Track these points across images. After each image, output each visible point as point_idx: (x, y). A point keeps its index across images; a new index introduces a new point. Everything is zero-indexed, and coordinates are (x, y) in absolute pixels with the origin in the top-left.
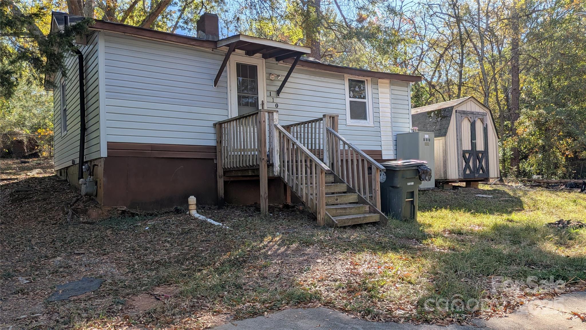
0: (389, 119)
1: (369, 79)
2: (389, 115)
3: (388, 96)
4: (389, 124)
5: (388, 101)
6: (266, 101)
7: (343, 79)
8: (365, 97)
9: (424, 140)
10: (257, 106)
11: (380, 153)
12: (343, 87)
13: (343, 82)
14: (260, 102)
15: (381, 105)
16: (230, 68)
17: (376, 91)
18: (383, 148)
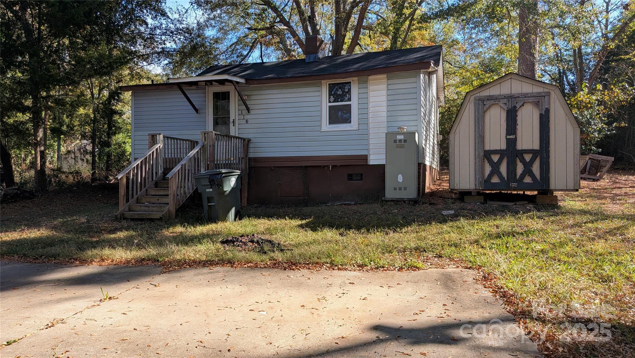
1: (356, 79)
2: (385, 114)
4: (384, 125)
5: (385, 98)
6: (237, 119)
7: (320, 85)
8: (350, 100)
9: (395, 141)
10: (229, 124)
11: (365, 158)
12: (318, 94)
13: (319, 89)
14: (231, 120)
15: (371, 105)
16: (208, 97)
17: (365, 91)
18: (371, 152)
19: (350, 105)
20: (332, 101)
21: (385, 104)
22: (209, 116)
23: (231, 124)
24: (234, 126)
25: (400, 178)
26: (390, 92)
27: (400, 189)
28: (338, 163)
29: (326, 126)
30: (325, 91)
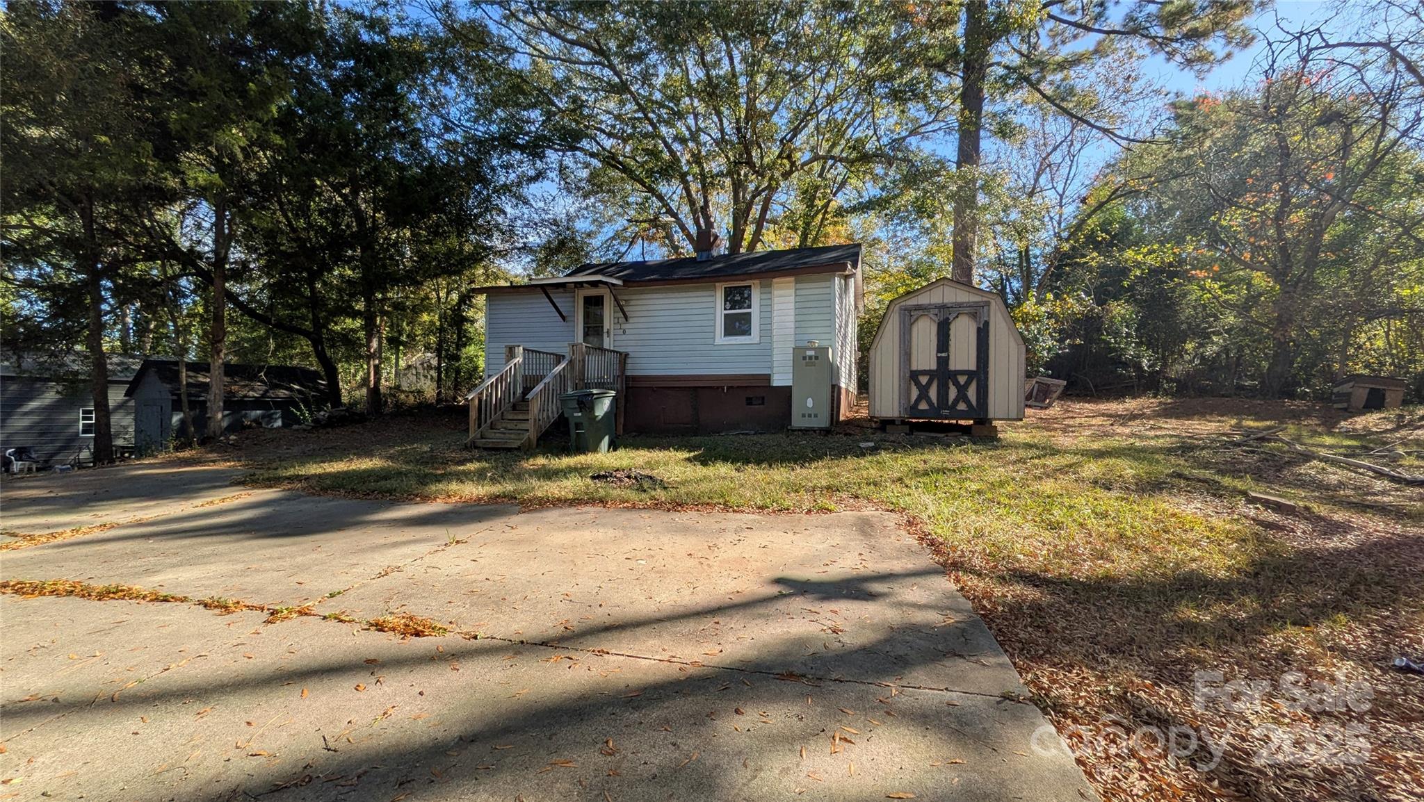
0: (792, 331)
1: (757, 282)
2: (792, 325)
3: (792, 299)
5: (792, 306)
6: (612, 328)
7: (715, 289)
8: (749, 307)
9: (804, 358)
10: (602, 335)
11: (768, 378)
12: (713, 299)
13: (713, 293)
14: (605, 330)
15: (775, 313)
16: (578, 302)
17: (768, 296)
18: (775, 370)
19: (749, 314)
20: (728, 308)
21: (792, 312)
22: (579, 324)
23: (605, 335)
24: (608, 337)
25: (810, 403)
26: (799, 299)
27: (810, 416)
28: (735, 384)
29: (720, 339)
30: (720, 296)
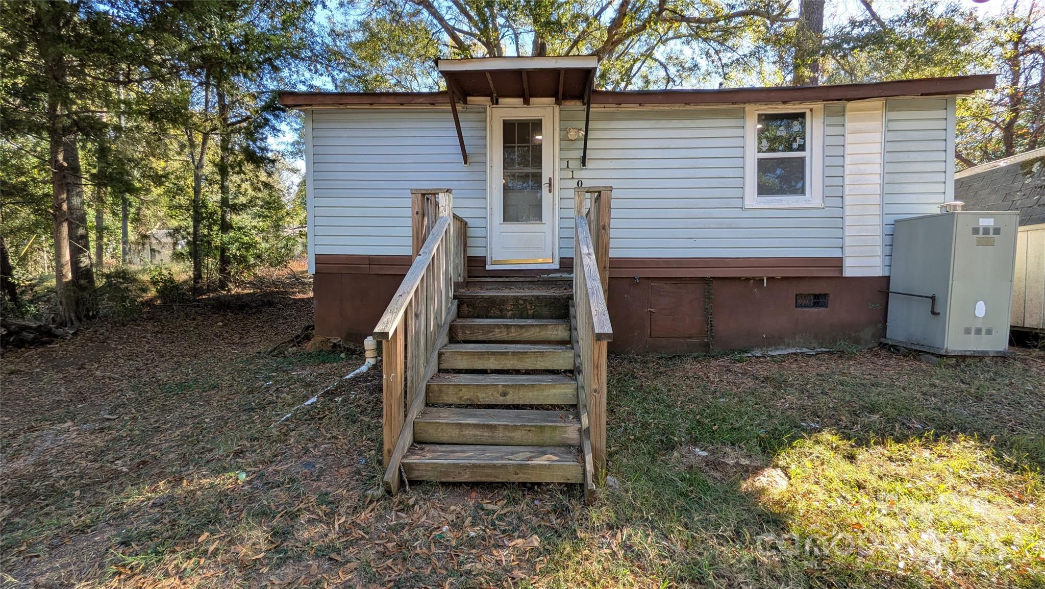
0: (877, 189)
1: (818, 106)
2: (877, 179)
3: (878, 137)
4: (877, 200)
5: (877, 148)
6: (557, 177)
7: (742, 115)
8: (802, 148)
9: (976, 231)
10: (540, 187)
11: (838, 263)
12: (739, 132)
13: (739, 122)
14: (545, 180)
15: (848, 159)
16: (492, 130)
17: (837, 130)
18: (848, 251)
19: (802, 160)
20: (764, 149)
21: (878, 159)
22: (494, 168)
23: (545, 188)
24: (550, 191)
25: (980, 310)
26: (891, 136)
27: (979, 332)
28: (778, 273)
29: (752, 198)
30: (752, 126)
